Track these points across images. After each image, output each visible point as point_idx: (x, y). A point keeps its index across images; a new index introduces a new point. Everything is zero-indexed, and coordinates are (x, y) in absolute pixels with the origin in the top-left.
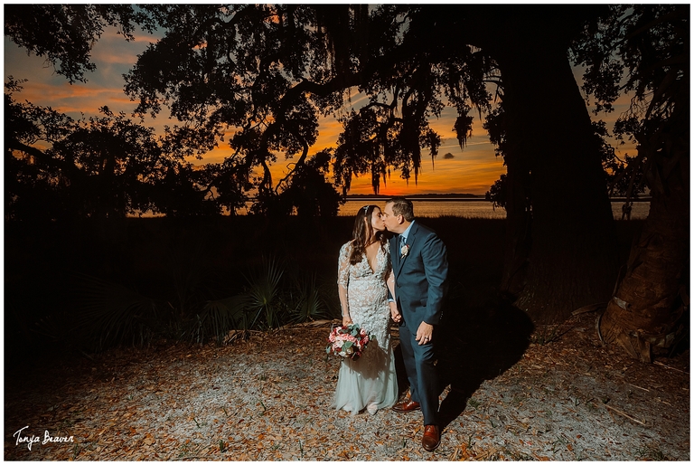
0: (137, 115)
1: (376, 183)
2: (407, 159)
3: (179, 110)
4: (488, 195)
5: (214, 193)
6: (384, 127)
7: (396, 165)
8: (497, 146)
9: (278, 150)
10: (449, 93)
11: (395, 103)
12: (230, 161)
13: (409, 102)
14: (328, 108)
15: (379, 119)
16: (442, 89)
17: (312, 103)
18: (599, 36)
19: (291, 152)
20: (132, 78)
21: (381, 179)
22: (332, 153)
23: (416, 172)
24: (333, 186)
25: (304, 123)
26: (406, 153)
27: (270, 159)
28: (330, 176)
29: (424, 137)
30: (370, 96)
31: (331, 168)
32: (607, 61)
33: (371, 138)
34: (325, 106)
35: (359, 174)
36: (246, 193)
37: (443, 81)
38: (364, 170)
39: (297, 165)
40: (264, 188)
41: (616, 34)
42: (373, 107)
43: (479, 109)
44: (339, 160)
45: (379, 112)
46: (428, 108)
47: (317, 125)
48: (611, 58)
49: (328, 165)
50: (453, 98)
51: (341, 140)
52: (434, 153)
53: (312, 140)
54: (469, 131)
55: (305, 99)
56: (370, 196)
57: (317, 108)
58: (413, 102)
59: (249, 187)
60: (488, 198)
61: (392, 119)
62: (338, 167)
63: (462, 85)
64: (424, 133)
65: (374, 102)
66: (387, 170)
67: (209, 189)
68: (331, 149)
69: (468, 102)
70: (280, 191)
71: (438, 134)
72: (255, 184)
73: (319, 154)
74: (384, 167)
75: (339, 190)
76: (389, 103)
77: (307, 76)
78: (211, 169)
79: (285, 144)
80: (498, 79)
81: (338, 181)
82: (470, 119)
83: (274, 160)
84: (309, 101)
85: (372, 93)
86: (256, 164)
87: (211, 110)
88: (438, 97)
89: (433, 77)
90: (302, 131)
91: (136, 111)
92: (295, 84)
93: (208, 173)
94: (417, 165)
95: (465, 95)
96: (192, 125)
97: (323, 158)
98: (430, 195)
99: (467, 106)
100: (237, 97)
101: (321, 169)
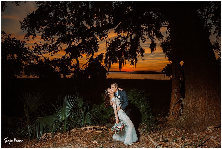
0: (26, 38)
1: (120, 67)
2: (133, 58)
3: (44, 37)
4: (162, 71)
6: (124, 46)
7: (129, 60)
8: (166, 54)
9: (84, 53)
10: (148, 34)
11: (128, 36)
12: (64, 57)
13: (133, 37)
14: (102, 38)
15: (122, 43)
16: (145, 33)
17: (96, 36)
18: (203, 13)
19: (88, 55)
20: (24, 23)
21: (122, 65)
22: (104, 55)
23: (135, 65)
24: (105, 68)
25: (93, 44)
26: (132, 56)
27: (80, 57)
28: (103, 64)
29: (139, 50)
30: (119, 35)
32: (206, 23)
33: (119, 50)
34: (101, 37)
35: (114, 63)
36: (71, 70)
37: (145, 30)
38: (116, 62)
39: (90, 59)
40: (77, 68)
41: (210, 13)
42: (119, 38)
43: (159, 40)
44: (107, 58)
45: (122, 40)
46: (140, 40)
47: (99, 45)
48: (208, 21)
49: (102, 60)
50: (150, 36)
51: (107, 50)
52: (142, 56)
53: (97, 51)
54: (155, 48)
55: (94, 35)
56: (118, 72)
57: (98, 38)
58: (135, 37)
59: (71, 67)
60: (162, 73)
61: (126, 43)
62: (106, 60)
63: (152, 31)
64: (139, 49)
66: (125, 62)
67: (55, 68)
68: (103, 54)
69: (155, 37)
70: (84, 69)
71: (144, 49)
72: (74, 66)
73: (99, 55)
74: (123, 61)
75: (107, 69)
76: (126, 36)
77: (95, 26)
78: (57, 60)
79: (86, 52)
80: (167, 26)
81: (106, 65)
82: (155, 44)
83: (82, 57)
84: (95, 35)
85: (119, 34)
86: (74, 59)
87: (57, 37)
88: (144, 36)
89: (142, 28)
90: (93, 46)
91: (25, 36)
92: (89, 28)
93: (56, 62)
94: (136, 60)
95: (153, 35)
96: (49, 43)
97: (100, 57)
98: (141, 72)
99: (155, 39)
100: (67, 33)
101: (100, 61)
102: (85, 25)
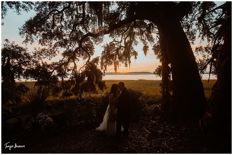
0: (24, 43)
1: (116, 69)
2: (126, 60)
3: (41, 42)
4: (154, 72)
5: (55, 73)
6: (118, 50)
7: (123, 62)
8: (157, 56)
9: (80, 57)
10: (140, 38)
11: (121, 41)
12: (62, 61)
13: (126, 41)
14: (98, 42)
15: (116, 46)
16: (138, 37)
17: (92, 41)
18: (188, 20)
19: (85, 58)
20: (22, 29)
21: (117, 67)
22: (100, 58)
23: (130, 65)
24: (100, 70)
25: (89, 48)
26: (126, 58)
27: (77, 60)
28: (99, 66)
29: (132, 53)
30: (113, 39)
31: (99, 63)
32: (192, 28)
33: (114, 53)
34: (97, 41)
35: (110, 66)
36: (68, 73)
37: (138, 34)
38: (111, 64)
39: (87, 62)
40: (74, 71)
41: (194, 20)
42: (114, 42)
43: (151, 43)
44: (102, 61)
45: (116, 44)
46: (133, 43)
47: (94, 48)
48: (193, 27)
49: (98, 62)
50: (142, 40)
51: (102, 53)
52: (136, 58)
53: (92, 54)
54: (148, 51)
55: (89, 39)
56: (114, 73)
57: (94, 42)
58: (128, 41)
59: (69, 70)
60: (154, 73)
61: (121, 46)
62: (102, 64)
63: (144, 35)
64: (132, 51)
65: (114, 41)
66: (119, 64)
67: (53, 71)
68: (99, 57)
69: (147, 41)
70: (80, 72)
71: (137, 52)
72: (71, 69)
73: (95, 59)
74: (118, 63)
75: (102, 71)
76: (119, 41)
77: (90, 31)
78: (54, 64)
79: (82, 55)
80: (157, 32)
81: (102, 68)
82: (148, 47)
83: (78, 60)
84: (91, 39)
85: (113, 38)
86: (71, 62)
87: (54, 42)
88: (136, 39)
89: (134, 33)
90: (87, 50)
91: (24, 42)
92: (85, 33)
93: (52, 66)
94: (130, 62)
95: (146, 39)
96: (47, 48)
98: (135, 72)
99: (147, 42)
100: (64, 38)
101: (96, 64)
102: (81, 30)
